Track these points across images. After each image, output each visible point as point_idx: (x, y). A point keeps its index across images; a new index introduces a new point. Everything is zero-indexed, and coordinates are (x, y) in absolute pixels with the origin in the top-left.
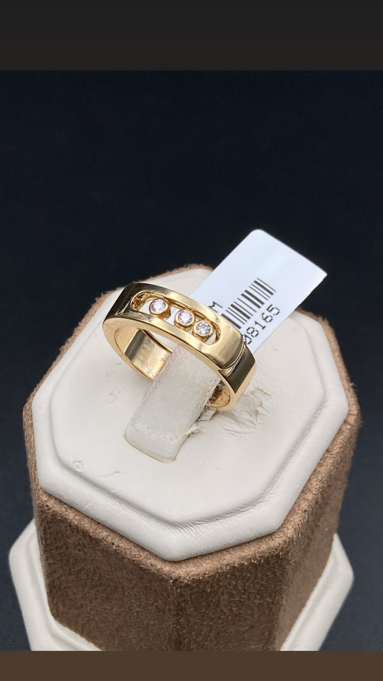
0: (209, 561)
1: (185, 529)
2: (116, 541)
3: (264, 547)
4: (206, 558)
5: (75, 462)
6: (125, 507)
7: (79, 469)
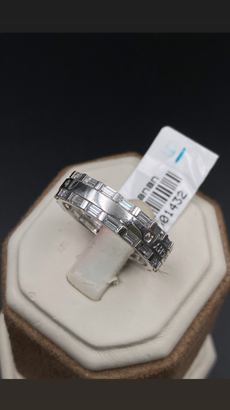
0: (117, 373)
1: (102, 351)
2: (55, 349)
3: (156, 367)
4: (115, 370)
5: (30, 293)
6: (62, 330)
7: (33, 298)
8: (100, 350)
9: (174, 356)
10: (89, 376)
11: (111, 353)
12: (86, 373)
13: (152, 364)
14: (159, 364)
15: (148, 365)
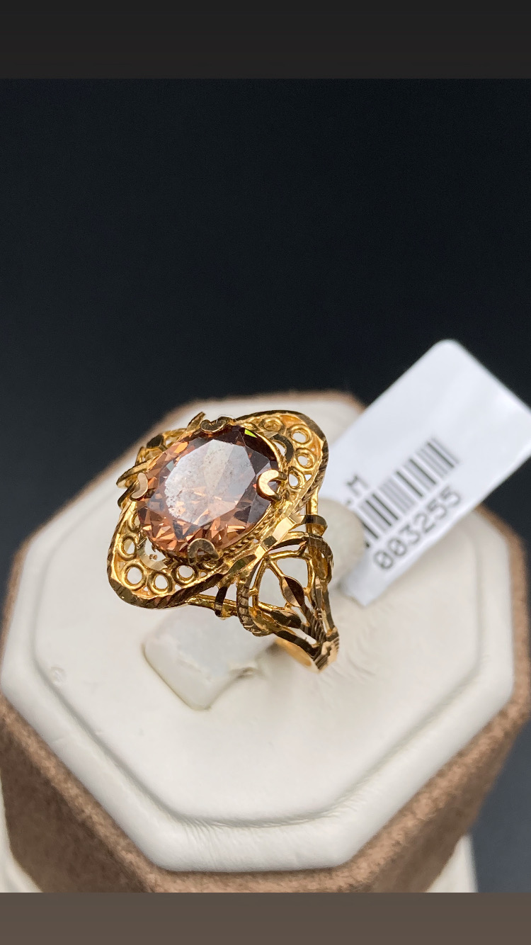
8: (188, 825)
10: (156, 881)
11: (212, 833)
12: (151, 873)
13: (305, 879)
14: (320, 880)
15: (293, 879)
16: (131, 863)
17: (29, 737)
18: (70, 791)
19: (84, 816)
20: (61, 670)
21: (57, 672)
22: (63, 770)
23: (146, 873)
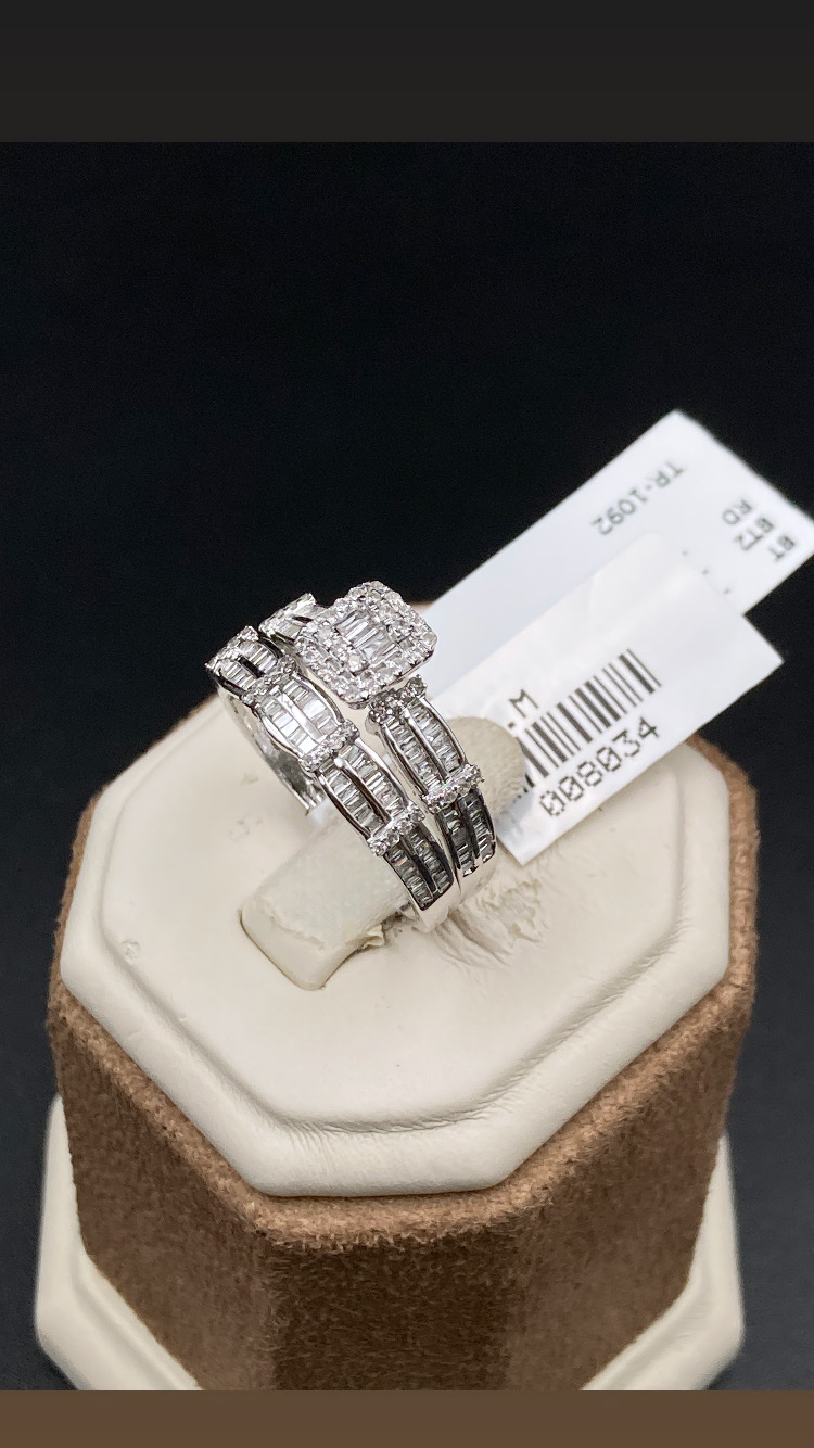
0: (340, 1214)
1: (300, 1133)
2: (173, 1122)
4: (335, 1205)
5: (125, 942)
6: (199, 1058)
7: (131, 957)
8: (294, 1130)
9: (518, 1191)
10: (257, 1211)
11: (325, 1140)
12: (250, 1202)
13: (447, 1205)
14: (467, 1206)
15: (434, 1205)
16: (225, 1189)
17: (96, 1038)
18: (150, 1103)
19: (165, 1133)
20: (136, 943)
21: (129, 946)
22: (139, 1077)
23: (246, 1202)
